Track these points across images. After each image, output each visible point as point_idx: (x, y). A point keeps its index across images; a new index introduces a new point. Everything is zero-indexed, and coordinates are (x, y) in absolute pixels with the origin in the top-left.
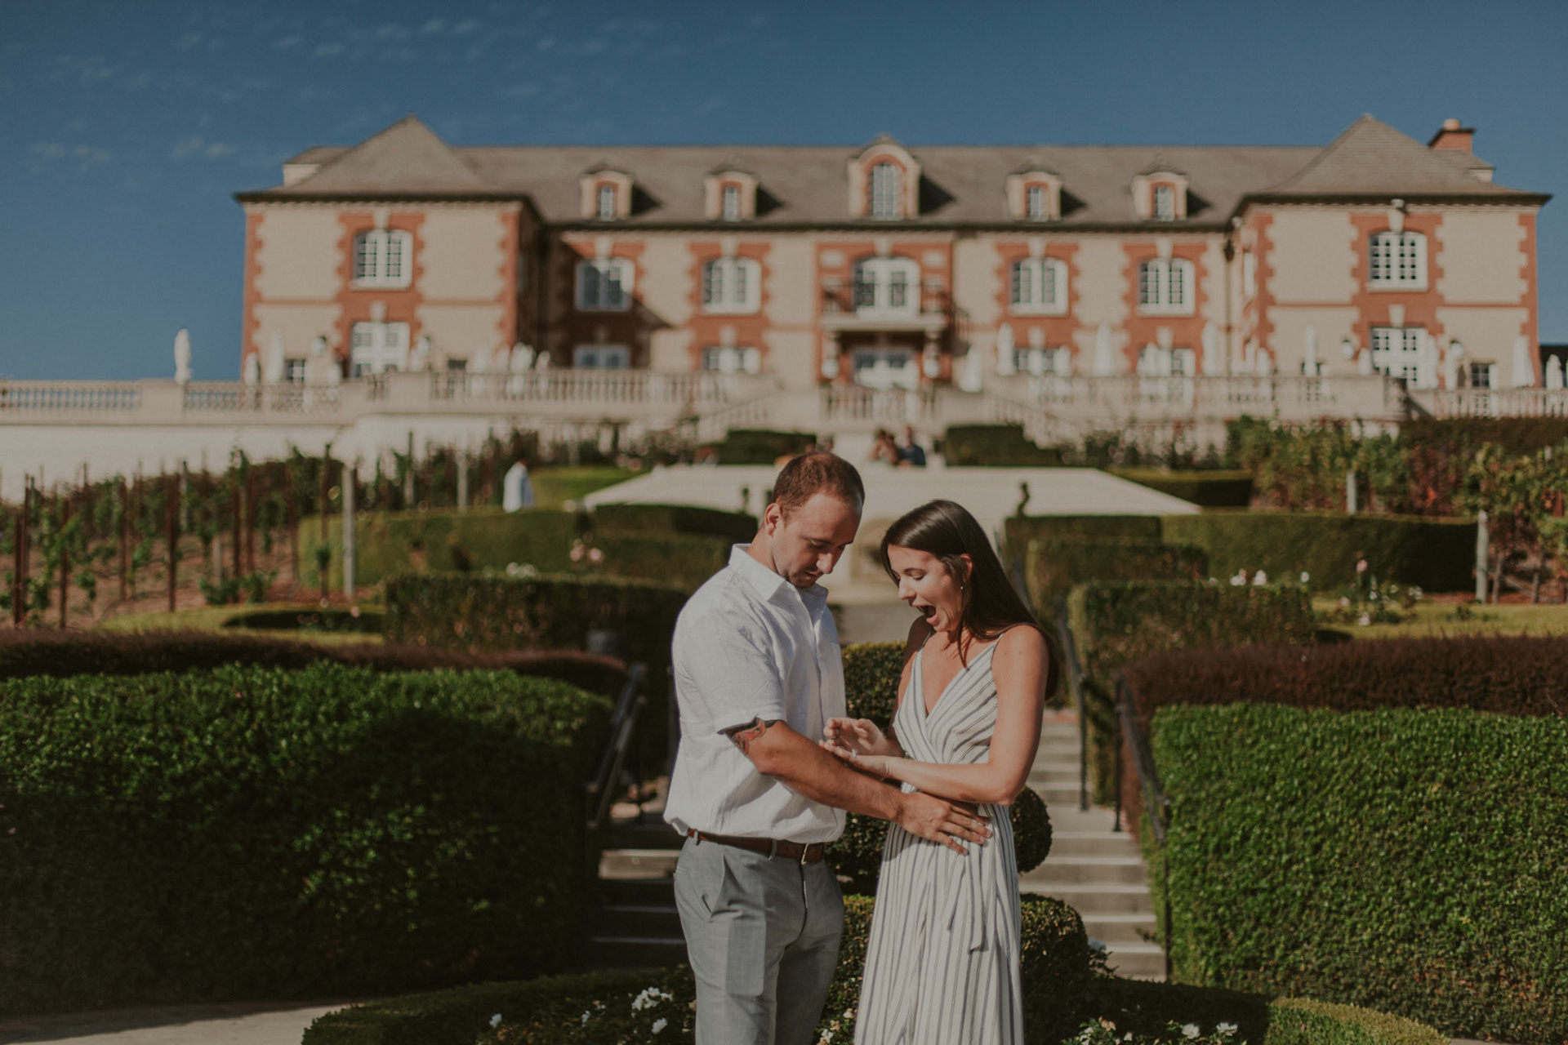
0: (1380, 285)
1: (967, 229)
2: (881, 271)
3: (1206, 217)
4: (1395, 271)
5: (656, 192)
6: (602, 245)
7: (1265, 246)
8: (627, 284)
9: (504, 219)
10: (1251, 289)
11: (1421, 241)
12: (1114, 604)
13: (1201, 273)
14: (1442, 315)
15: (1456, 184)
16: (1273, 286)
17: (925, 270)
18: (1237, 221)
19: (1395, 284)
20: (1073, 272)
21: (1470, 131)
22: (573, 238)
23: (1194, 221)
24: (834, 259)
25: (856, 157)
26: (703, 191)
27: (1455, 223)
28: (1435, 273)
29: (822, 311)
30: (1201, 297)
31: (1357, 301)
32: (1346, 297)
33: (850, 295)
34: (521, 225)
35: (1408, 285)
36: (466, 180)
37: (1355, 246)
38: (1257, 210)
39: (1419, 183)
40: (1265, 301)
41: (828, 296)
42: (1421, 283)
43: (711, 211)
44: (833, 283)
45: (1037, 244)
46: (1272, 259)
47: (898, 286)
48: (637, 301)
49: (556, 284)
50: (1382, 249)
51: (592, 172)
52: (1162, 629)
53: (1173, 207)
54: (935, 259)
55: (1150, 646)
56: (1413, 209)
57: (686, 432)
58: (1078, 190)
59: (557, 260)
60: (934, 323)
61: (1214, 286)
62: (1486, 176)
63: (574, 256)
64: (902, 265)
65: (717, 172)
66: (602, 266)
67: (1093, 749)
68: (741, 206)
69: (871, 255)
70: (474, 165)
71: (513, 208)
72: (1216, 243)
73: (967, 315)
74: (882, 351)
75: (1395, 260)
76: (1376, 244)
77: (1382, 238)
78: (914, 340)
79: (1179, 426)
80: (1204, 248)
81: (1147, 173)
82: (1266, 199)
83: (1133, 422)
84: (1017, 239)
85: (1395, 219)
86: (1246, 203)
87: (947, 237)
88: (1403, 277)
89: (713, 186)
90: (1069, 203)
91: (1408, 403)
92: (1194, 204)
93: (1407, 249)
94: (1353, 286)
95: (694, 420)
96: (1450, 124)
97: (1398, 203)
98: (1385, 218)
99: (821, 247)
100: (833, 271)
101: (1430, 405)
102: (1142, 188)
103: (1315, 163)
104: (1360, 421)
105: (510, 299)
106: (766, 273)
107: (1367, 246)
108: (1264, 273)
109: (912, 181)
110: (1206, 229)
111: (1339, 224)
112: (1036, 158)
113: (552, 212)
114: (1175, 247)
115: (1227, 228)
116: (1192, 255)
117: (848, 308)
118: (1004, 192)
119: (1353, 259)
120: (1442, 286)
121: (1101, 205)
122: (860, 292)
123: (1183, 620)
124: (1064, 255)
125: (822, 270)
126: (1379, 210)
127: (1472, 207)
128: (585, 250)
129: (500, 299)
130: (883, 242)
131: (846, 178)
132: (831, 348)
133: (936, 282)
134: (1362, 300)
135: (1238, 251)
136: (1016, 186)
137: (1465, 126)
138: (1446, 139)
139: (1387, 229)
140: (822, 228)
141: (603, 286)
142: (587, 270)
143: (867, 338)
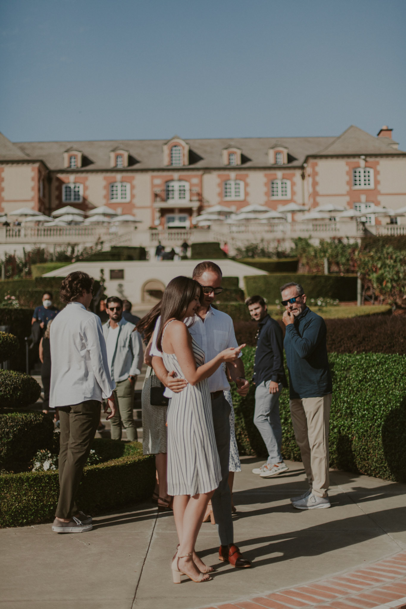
0: (357, 187)
1: (207, 170)
2: (176, 185)
3: (295, 163)
4: (362, 182)
5: (91, 158)
6: (72, 178)
7: (315, 174)
8: (81, 193)
9: (33, 170)
10: (311, 190)
11: (372, 171)
13: (293, 184)
14: (380, 198)
15: (385, 149)
16: (318, 189)
17: (191, 185)
18: (305, 165)
19: (363, 187)
20: (246, 185)
21: (391, 130)
22: (60, 176)
23: (290, 165)
24: (158, 181)
25: (166, 144)
26: (110, 157)
27: (384, 164)
28: (377, 182)
29: (154, 201)
30: (293, 193)
31: (349, 193)
32: (344, 192)
33: (164, 195)
34: (40, 172)
35: (367, 187)
36: (20, 155)
37: (348, 173)
38: (311, 161)
39: (371, 150)
40: (315, 194)
41: (156, 195)
42: (372, 186)
43: (112, 164)
44: (158, 190)
45: (233, 174)
46: (318, 179)
47: (182, 191)
48: (85, 199)
49: (55, 193)
50: (357, 174)
51: (67, 151)
53: (283, 160)
54: (195, 181)
56: (368, 159)
57: (99, 247)
58: (247, 154)
59: (55, 184)
60: (195, 205)
61: (298, 188)
62: (395, 147)
63: (61, 182)
64: (183, 183)
65: (113, 151)
66: (72, 186)
68: (123, 163)
69: (172, 180)
70: (22, 149)
71: (37, 165)
72: (298, 173)
73: (208, 202)
74: (177, 215)
75: (362, 178)
76: (355, 172)
77: (358, 170)
78: (189, 211)
80: (294, 175)
81: (272, 148)
82: (315, 157)
83: (262, 240)
84: (226, 173)
85: (362, 163)
86: (307, 158)
87: (200, 173)
88: (365, 184)
89: (113, 155)
90: (244, 159)
91: (366, 231)
92: (291, 159)
93: (367, 174)
94: (347, 188)
95: (102, 243)
96: (384, 128)
97: (363, 157)
98: (358, 163)
99: (153, 178)
100: (158, 186)
101: (374, 231)
102: (271, 153)
103: (333, 143)
104: (348, 238)
105: (36, 199)
106: (133, 187)
107: (352, 174)
108: (315, 184)
109: (186, 152)
110: (295, 168)
111: (341, 165)
112: (232, 143)
113: (52, 166)
114: (283, 175)
115: (302, 168)
116: (290, 178)
117: (164, 200)
118: (221, 155)
119: (347, 178)
120: (379, 187)
121: (257, 160)
122: (167, 194)
124: (243, 178)
125: (153, 186)
126: (356, 160)
127: (390, 158)
128: (66, 180)
129: (32, 199)
130: (176, 175)
131: (162, 151)
132: (158, 215)
133: (196, 189)
134: (350, 193)
135: (306, 175)
136: (225, 153)
137: (390, 128)
138: (382, 133)
139: (359, 167)
140: (153, 170)
141: (73, 193)
142: (66, 187)
143: (171, 210)
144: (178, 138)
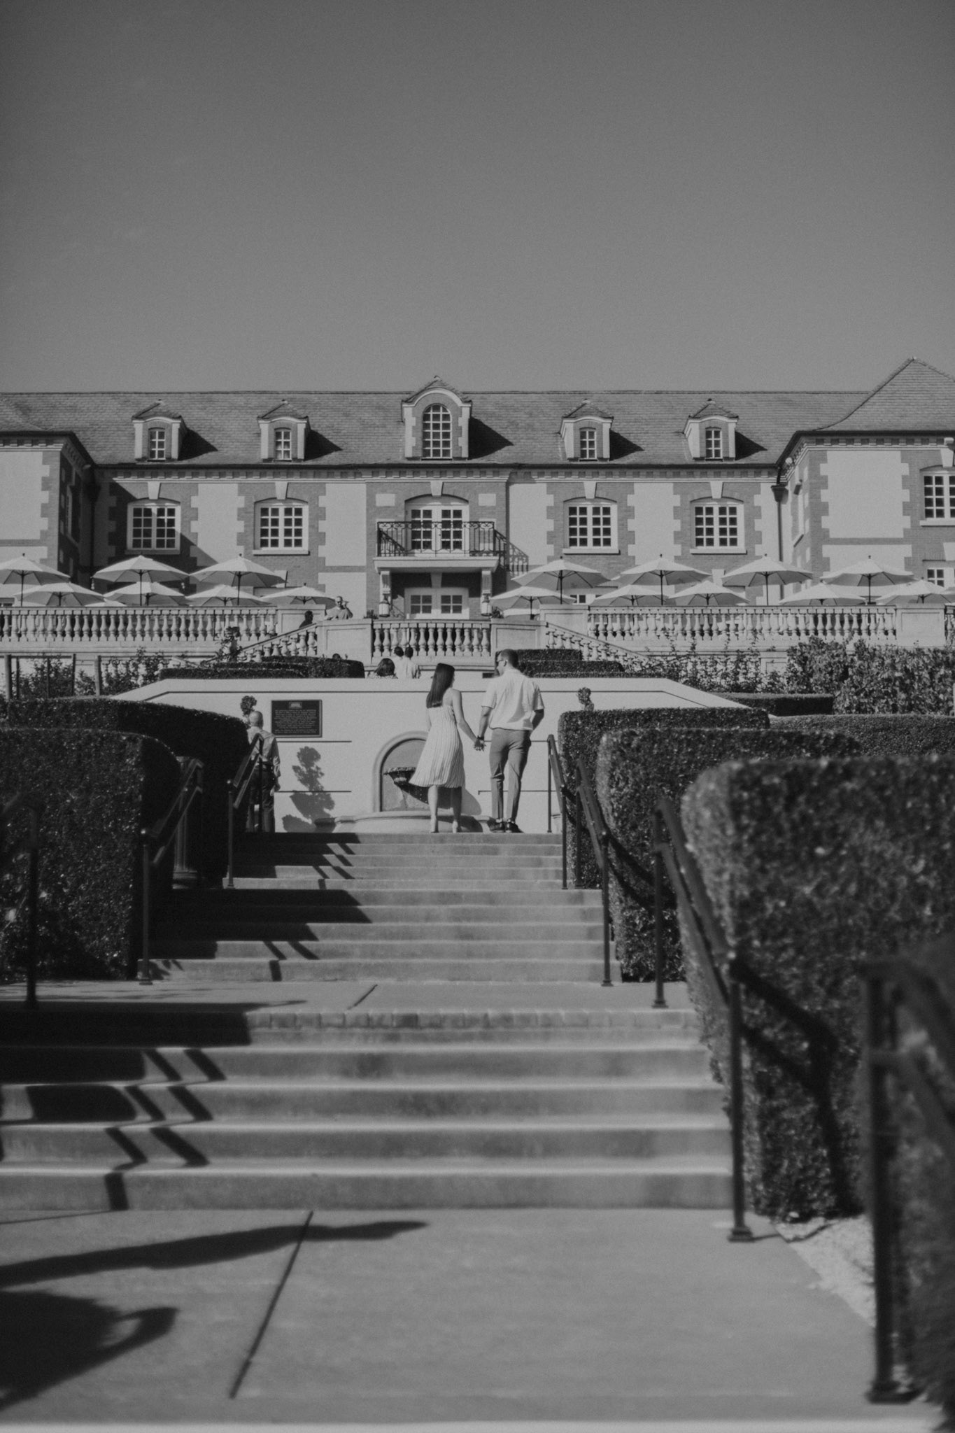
0: (932, 521)
1: (523, 470)
2: (437, 510)
3: (757, 458)
5: (206, 437)
6: (151, 487)
7: (820, 482)
8: (178, 528)
9: (47, 460)
10: (804, 527)
12: (791, 801)
13: (754, 514)
16: (826, 522)
18: (789, 461)
19: (947, 520)
22: (119, 480)
23: (742, 461)
24: (386, 499)
25: (410, 401)
26: (259, 435)
29: (377, 550)
30: (754, 536)
31: (907, 538)
32: (898, 533)
33: (401, 535)
34: (65, 464)
37: (905, 483)
38: (807, 449)
40: (818, 536)
41: (381, 536)
43: (264, 451)
44: (384, 522)
45: (589, 483)
46: (825, 495)
47: (451, 526)
48: (186, 543)
49: (106, 527)
50: (933, 485)
51: (141, 416)
52: (891, 850)
53: (725, 448)
54: (488, 499)
55: (866, 885)
58: (631, 434)
59: (107, 500)
60: (488, 563)
61: (766, 525)
63: (125, 497)
64: (454, 506)
65: (267, 417)
66: (154, 508)
67: (752, 1097)
68: (294, 449)
69: (426, 496)
70: (24, 409)
71: (58, 447)
72: (766, 483)
73: (523, 556)
74: (437, 592)
75: (947, 497)
76: (927, 480)
77: (935, 474)
78: (469, 580)
79: (741, 657)
80: (754, 488)
81: (697, 417)
82: (818, 436)
84: (573, 478)
85: (946, 456)
86: (797, 440)
87: (503, 478)
89: (265, 427)
90: (620, 445)
92: (745, 446)
94: (906, 522)
97: (949, 440)
98: (934, 455)
99: (373, 489)
100: (388, 510)
102: (694, 431)
103: (864, 402)
105: (54, 541)
106: (318, 515)
107: (920, 484)
108: (818, 510)
109: (464, 422)
110: (758, 469)
111: (889, 460)
112: (589, 403)
113: (100, 454)
114: (725, 488)
115: (779, 468)
116: (746, 495)
117: (401, 550)
118: (557, 435)
119: (903, 495)
121: (654, 448)
123: (934, 833)
124: (617, 496)
125: (373, 509)
126: (931, 446)
128: (138, 494)
129: (44, 540)
130: (435, 484)
131: (400, 420)
132: (383, 589)
133: (491, 522)
134: (913, 536)
135: (790, 488)
136: (570, 427)
139: (938, 466)
140: (375, 468)
141: (154, 528)
142: (137, 512)
143: (421, 578)
144: (443, 386)
